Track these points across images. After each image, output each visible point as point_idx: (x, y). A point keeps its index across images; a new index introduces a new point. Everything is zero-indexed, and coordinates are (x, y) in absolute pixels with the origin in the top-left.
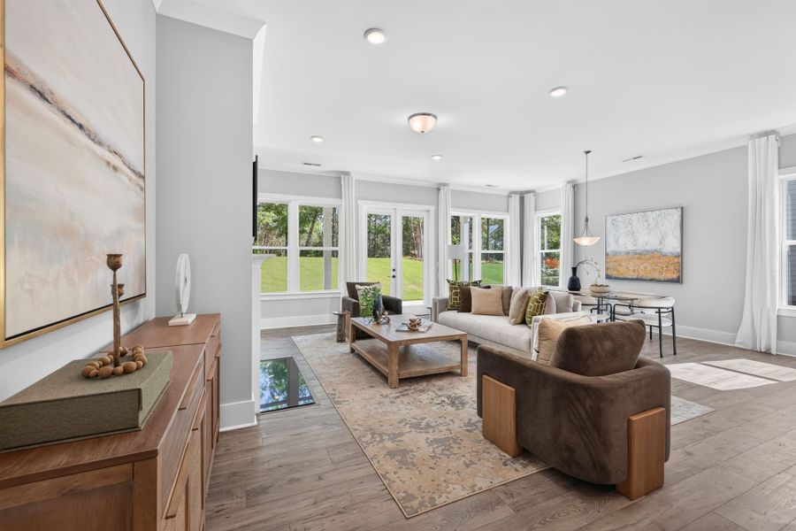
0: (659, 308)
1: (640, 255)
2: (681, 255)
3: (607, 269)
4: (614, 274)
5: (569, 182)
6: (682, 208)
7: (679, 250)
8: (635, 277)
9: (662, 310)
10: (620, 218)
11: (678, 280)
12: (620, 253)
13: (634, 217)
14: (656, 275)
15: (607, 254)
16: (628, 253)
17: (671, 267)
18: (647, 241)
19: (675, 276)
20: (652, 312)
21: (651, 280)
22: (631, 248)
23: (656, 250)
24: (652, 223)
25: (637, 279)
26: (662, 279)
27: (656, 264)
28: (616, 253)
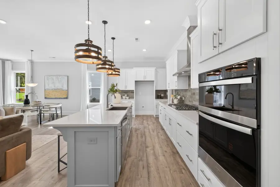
0: (56, 108)
1: (56, 90)
2: (68, 90)
3: (45, 95)
4: (48, 97)
5: (29, 60)
6: (68, 76)
7: (67, 89)
8: (54, 97)
9: (57, 108)
10: (50, 77)
11: (67, 98)
12: (50, 89)
13: (54, 77)
14: (61, 97)
15: (45, 90)
16: (52, 89)
17: (65, 94)
18: (58, 86)
19: (66, 97)
20: (54, 109)
21: (59, 98)
22: (53, 87)
23: (61, 89)
24: (60, 80)
25: (55, 98)
26: (62, 97)
27: (61, 93)
28: (48, 89)
